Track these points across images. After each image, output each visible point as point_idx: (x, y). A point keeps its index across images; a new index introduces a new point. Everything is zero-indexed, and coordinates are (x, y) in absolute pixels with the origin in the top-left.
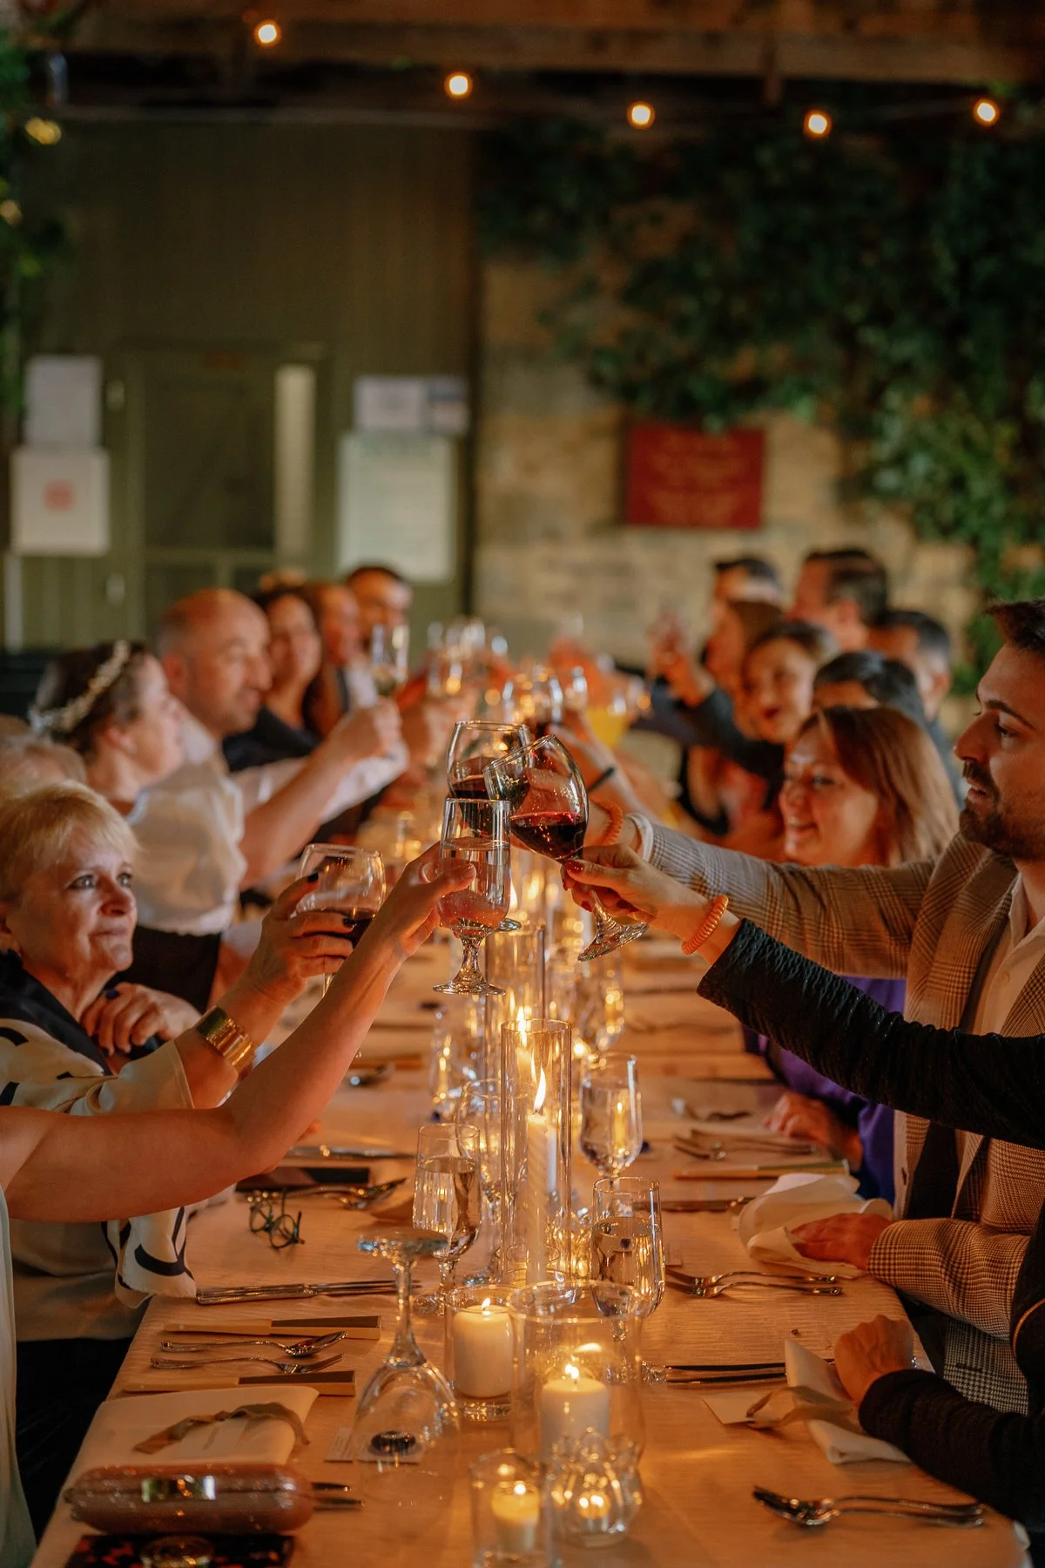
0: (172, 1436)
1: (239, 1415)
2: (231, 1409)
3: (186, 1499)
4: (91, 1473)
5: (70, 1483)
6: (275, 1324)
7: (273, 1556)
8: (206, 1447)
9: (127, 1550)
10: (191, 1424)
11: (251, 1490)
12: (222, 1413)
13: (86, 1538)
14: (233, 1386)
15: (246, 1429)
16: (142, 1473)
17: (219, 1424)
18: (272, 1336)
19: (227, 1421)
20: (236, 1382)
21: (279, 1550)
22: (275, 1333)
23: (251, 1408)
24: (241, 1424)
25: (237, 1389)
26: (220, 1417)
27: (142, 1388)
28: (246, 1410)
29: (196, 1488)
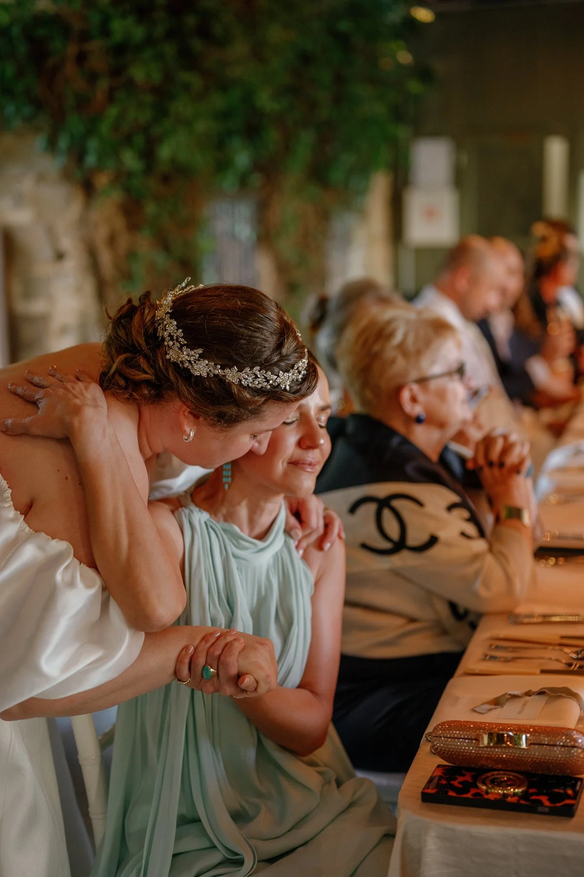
0: (497, 702)
1: (541, 693)
2: (536, 689)
3: (508, 747)
4: (443, 724)
5: (430, 729)
6: (563, 637)
7: (570, 792)
8: (520, 713)
9: (468, 778)
10: (509, 697)
11: (555, 745)
12: (530, 691)
13: (439, 766)
14: (534, 674)
15: (546, 703)
16: (479, 727)
17: (527, 698)
18: (560, 645)
19: (533, 697)
20: (538, 671)
21: (573, 787)
22: (563, 643)
23: (549, 689)
24: (543, 699)
25: (537, 677)
26: (529, 694)
27: (477, 672)
28: (546, 691)
29: (515, 741)
